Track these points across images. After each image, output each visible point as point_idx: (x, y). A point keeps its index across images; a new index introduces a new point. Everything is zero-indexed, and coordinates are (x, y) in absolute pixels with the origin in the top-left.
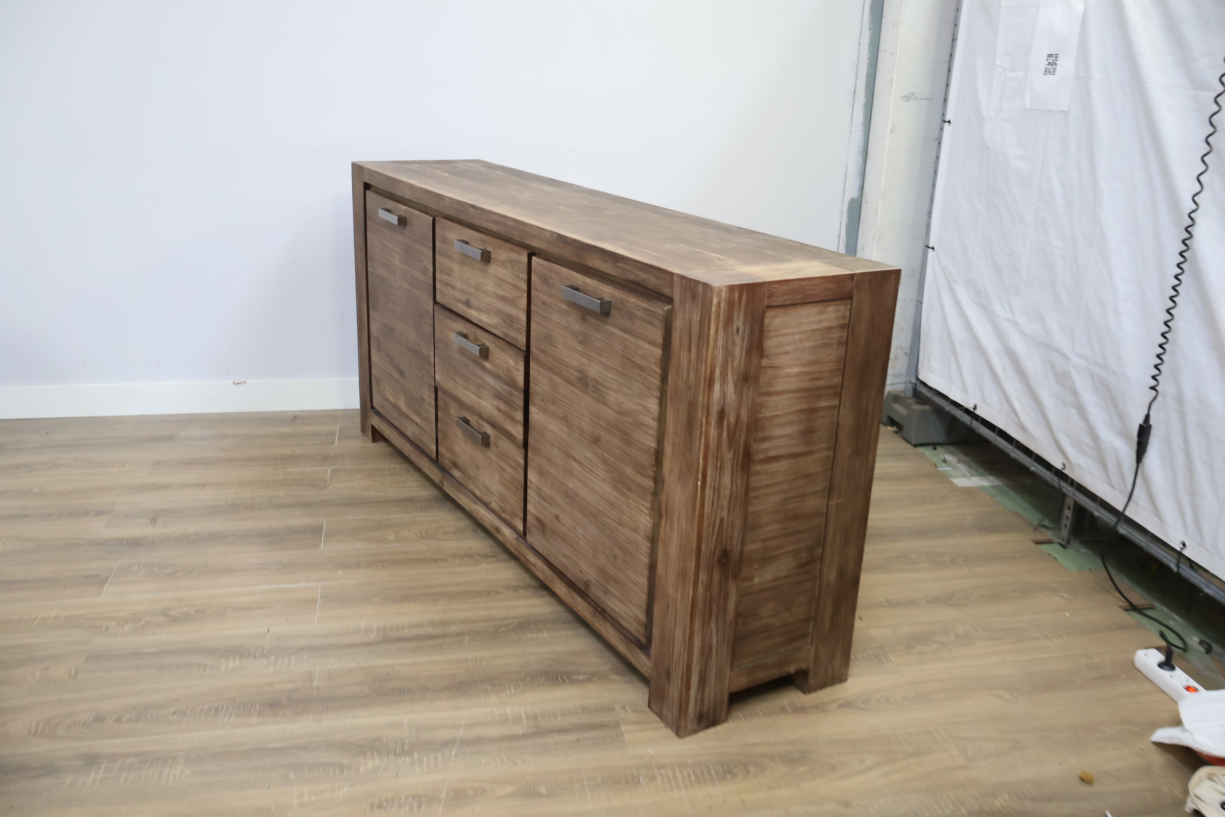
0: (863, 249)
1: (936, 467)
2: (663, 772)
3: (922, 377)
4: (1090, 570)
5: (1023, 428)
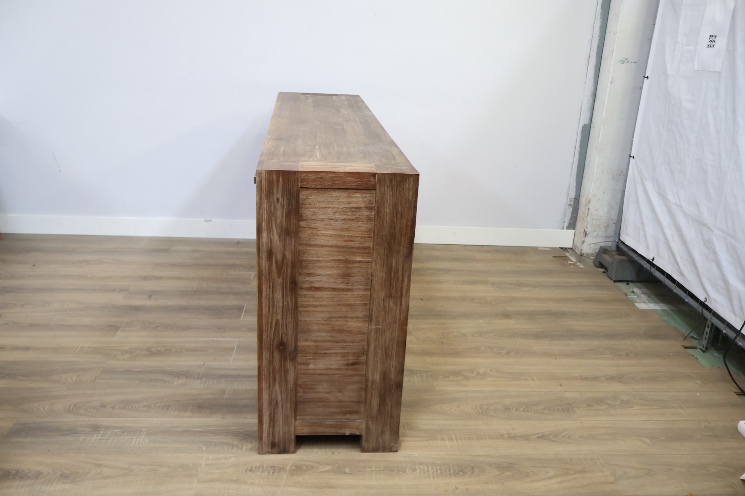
0: (590, 157)
1: (626, 295)
2: (421, 467)
3: (622, 239)
4: (719, 367)
5: (682, 274)
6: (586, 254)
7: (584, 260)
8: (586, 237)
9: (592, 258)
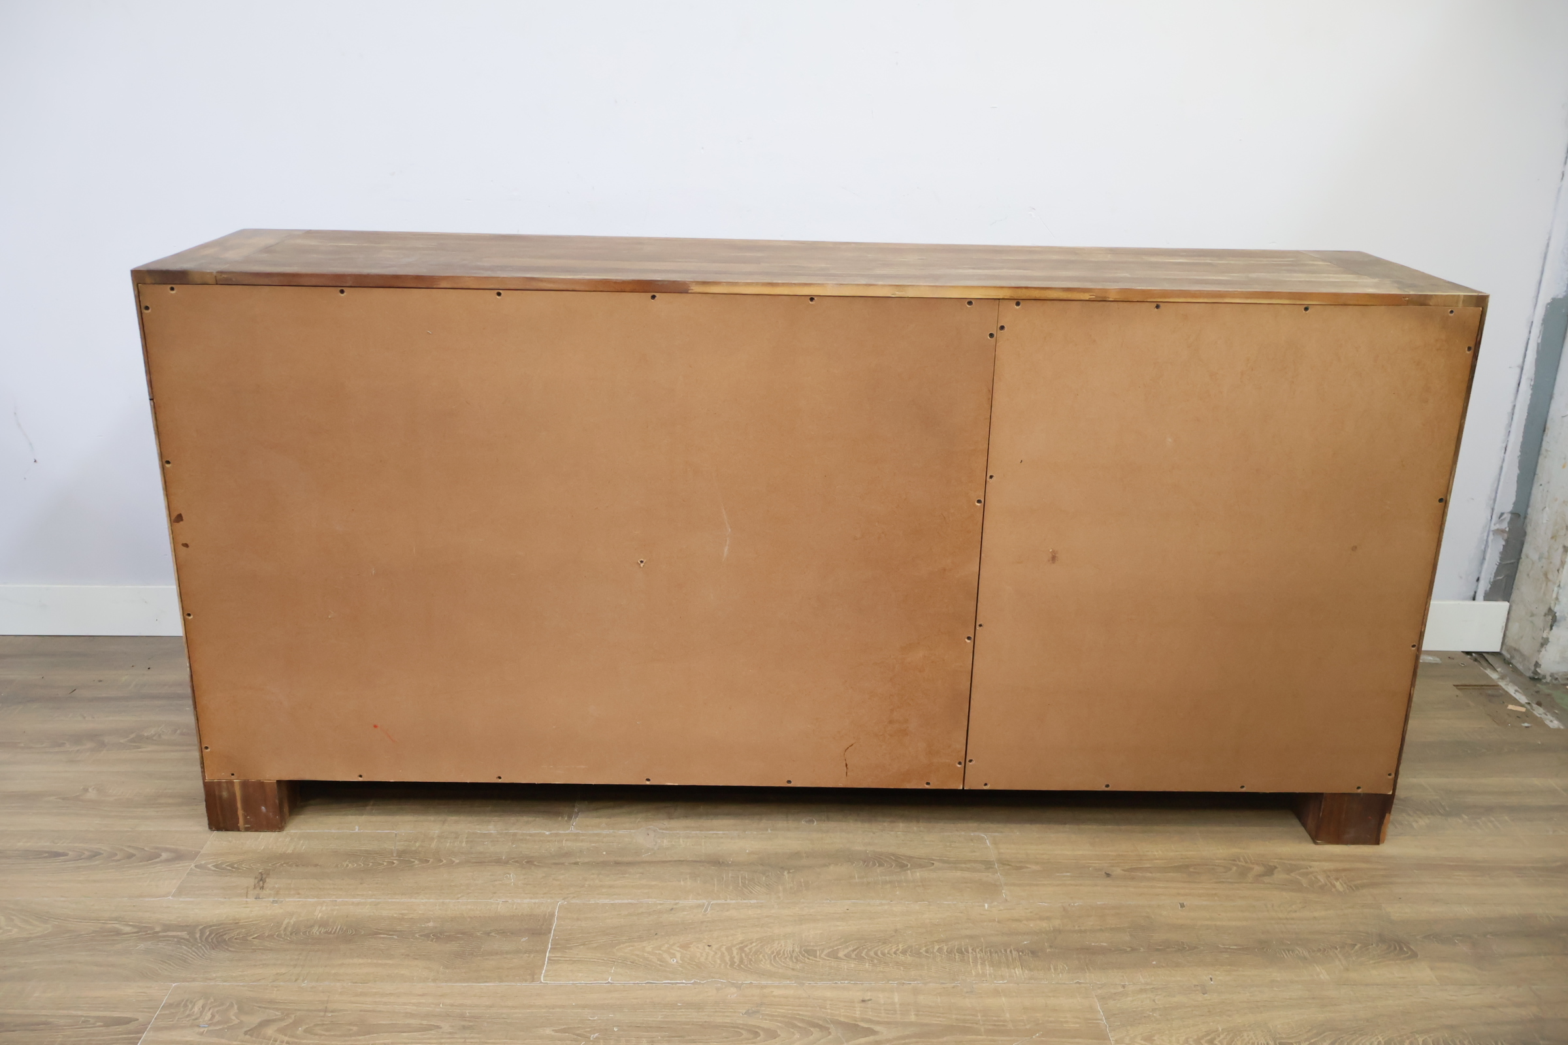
6: (1552, 675)
7: (1549, 696)
8: (1554, 628)
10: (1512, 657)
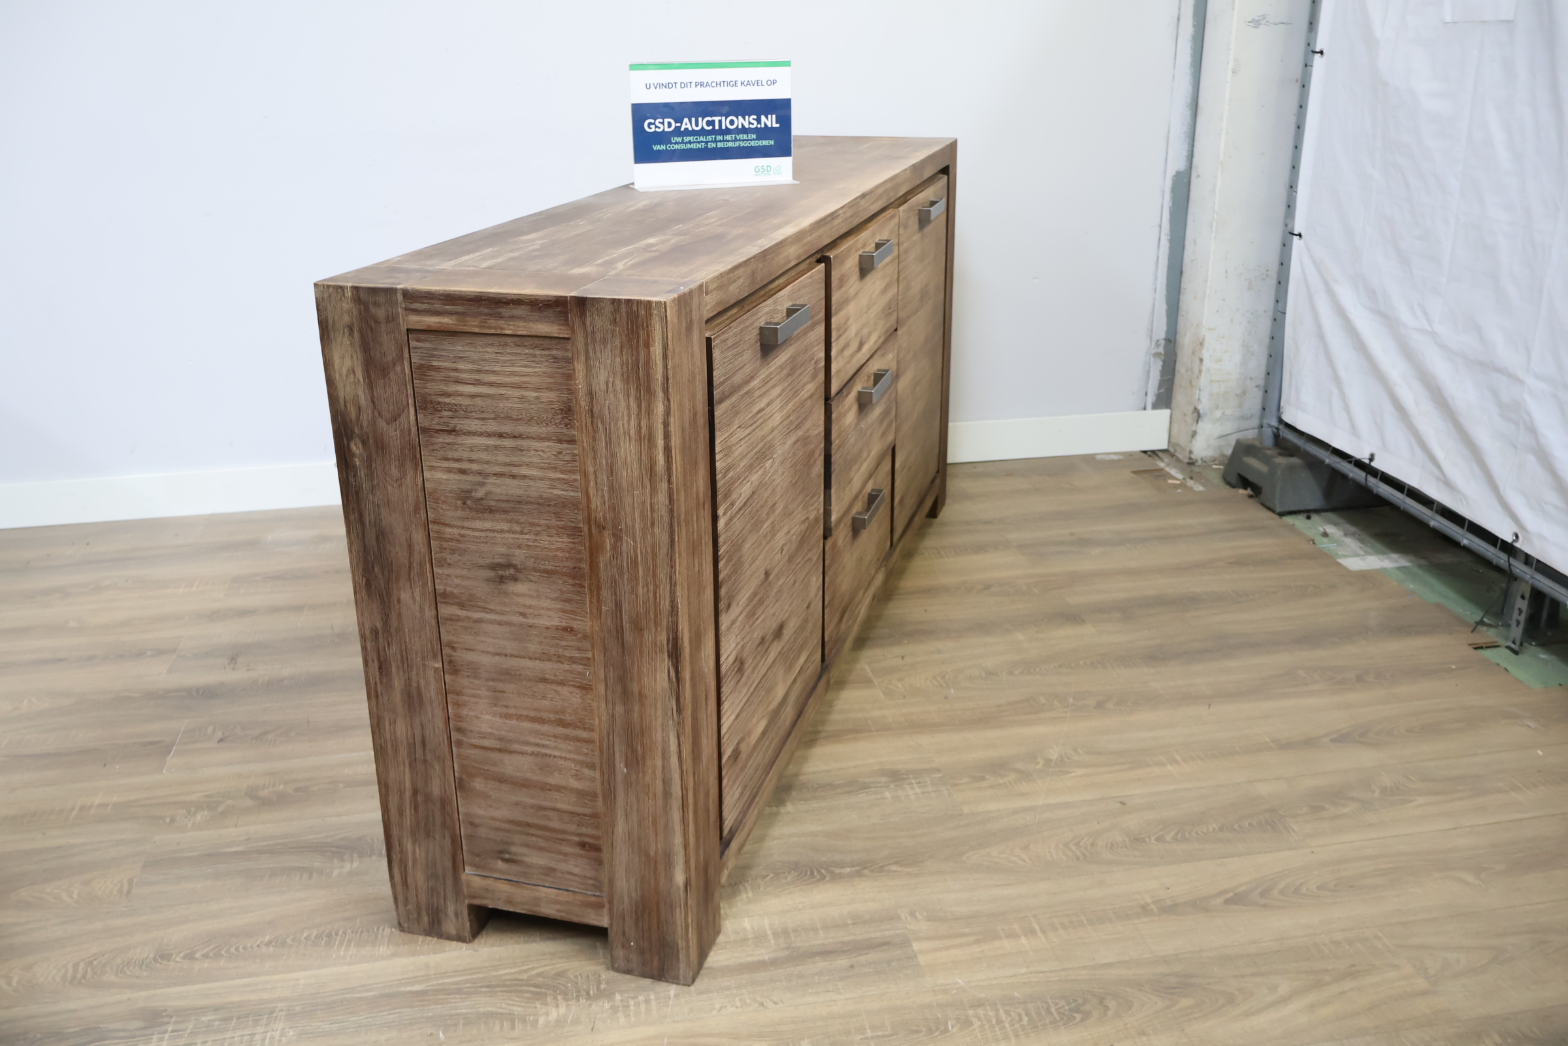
1: (1314, 543)
2: (981, 1012)
3: (1287, 418)
4: (1560, 685)
6: (1202, 459)
7: (1199, 473)
8: (1200, 422)
9: (1214, 467)
10: (1175, 451)
